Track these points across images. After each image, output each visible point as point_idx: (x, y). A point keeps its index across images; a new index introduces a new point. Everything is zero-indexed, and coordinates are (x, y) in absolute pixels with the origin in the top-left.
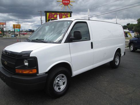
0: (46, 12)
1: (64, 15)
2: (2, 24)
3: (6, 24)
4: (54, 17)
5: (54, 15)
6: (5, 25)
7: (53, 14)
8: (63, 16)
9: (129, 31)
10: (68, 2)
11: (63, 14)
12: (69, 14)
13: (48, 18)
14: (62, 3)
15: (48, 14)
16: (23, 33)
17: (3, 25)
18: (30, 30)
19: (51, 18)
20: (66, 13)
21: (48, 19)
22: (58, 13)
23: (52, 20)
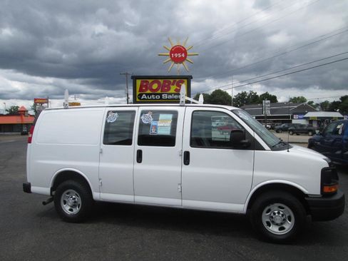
0: (135, 78)
1: (173, 84)
2: (41, 101)
3: (47, 103)
5: (153, 83)
6: (46, 105)
7: (150, 81)
8: (171, 86)
9: (341, 116)
10: (183, 55)
11: (172, 81)
12: (186, 81)
13: (139, 91)
14: (170, 59)
15: (139, 82)
17: (42, 103)
19: (146, 90)
20: (177, 80)
21: (138, 93)
22: (160, 80)
23: (147, 95)
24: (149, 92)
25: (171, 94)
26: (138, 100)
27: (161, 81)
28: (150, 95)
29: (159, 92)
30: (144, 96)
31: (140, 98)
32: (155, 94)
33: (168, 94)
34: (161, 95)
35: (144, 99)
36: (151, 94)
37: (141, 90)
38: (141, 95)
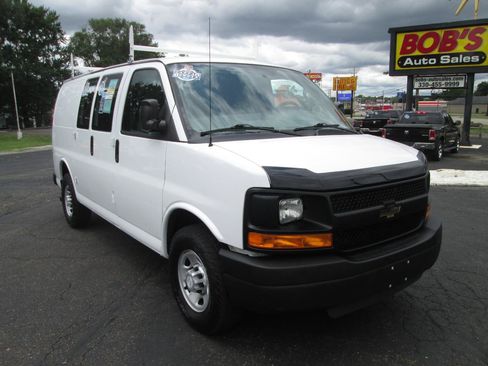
0: (394, 32)
1: (463, 37)
4: (422, 49)
5: (425, 38)
7: (420, 34)
8: (459, 40)
11: (461, 30)
13: (401, 53)
15: (400, 38)
16: (378, 105)
18: (400, 97)
19: (412, 51)
20: (472, 28)
21: (398, 56)
22: (438, 32)
23: (413, 58)
24: (417, 53)
25: (457, 55)
26: (397, 68)
27: (441, 33)
28: (418, 58)
29: (436, 52)
30: (408, 61)
31: (401, 65)
32: (429, 57)
33: (452, 55)
34: (438, 57)
35: (409, 66)
36: (421, 57)
37: (403, 51)
38: (403, 60)
